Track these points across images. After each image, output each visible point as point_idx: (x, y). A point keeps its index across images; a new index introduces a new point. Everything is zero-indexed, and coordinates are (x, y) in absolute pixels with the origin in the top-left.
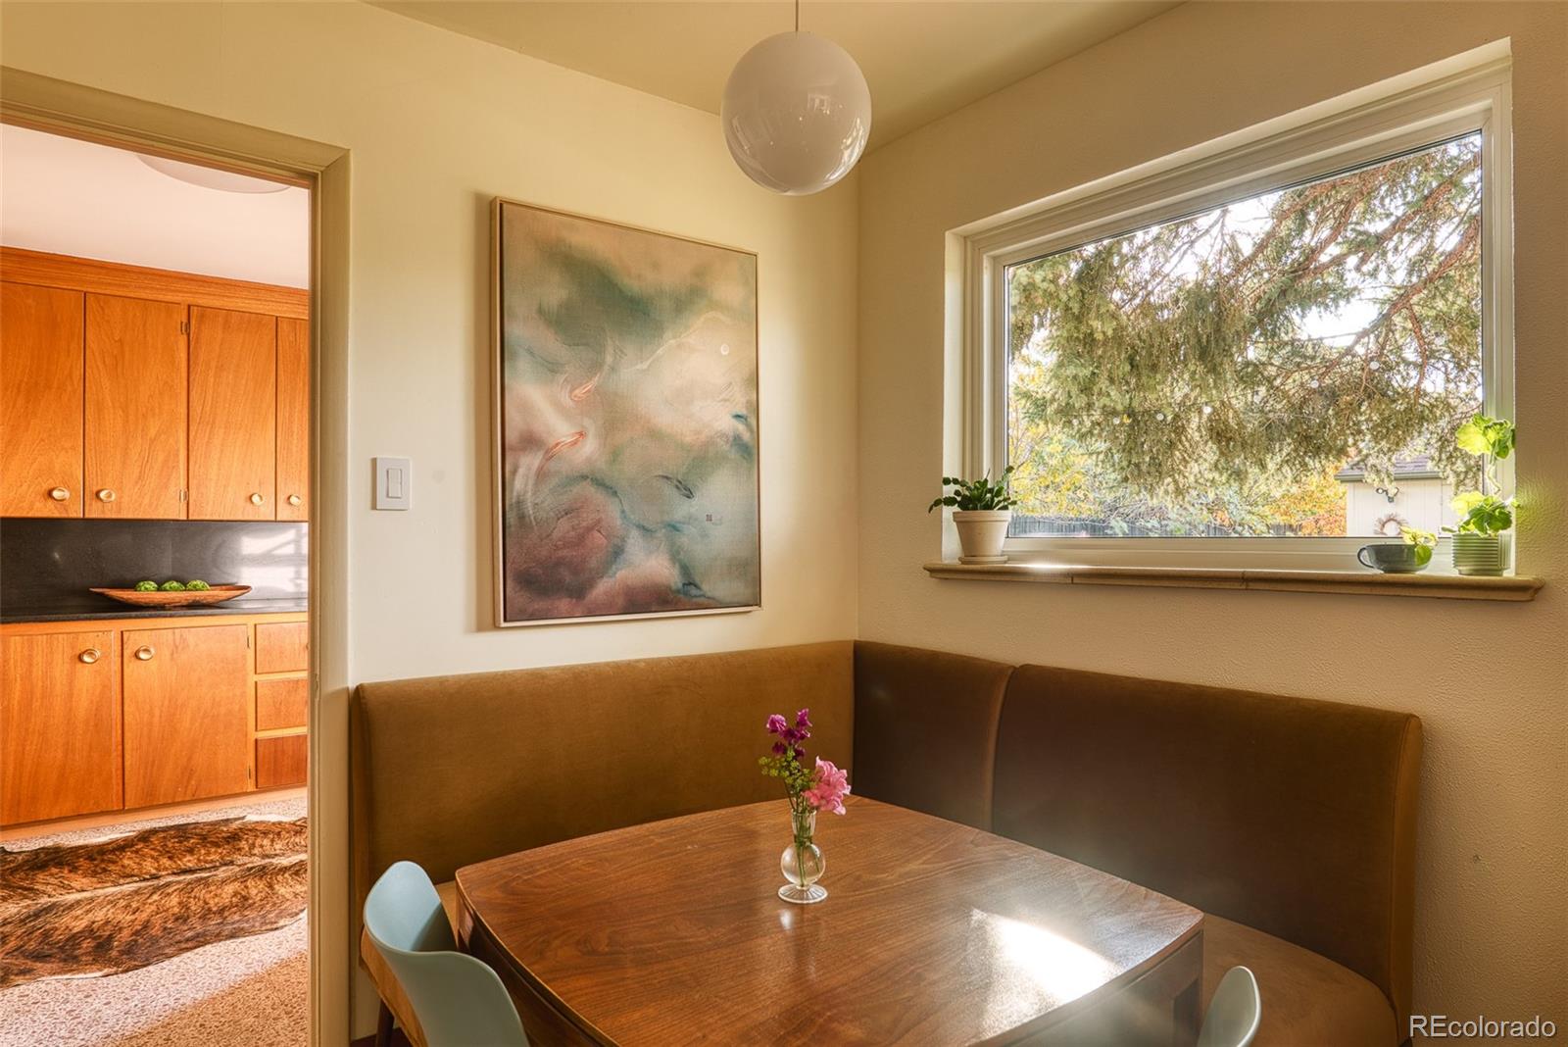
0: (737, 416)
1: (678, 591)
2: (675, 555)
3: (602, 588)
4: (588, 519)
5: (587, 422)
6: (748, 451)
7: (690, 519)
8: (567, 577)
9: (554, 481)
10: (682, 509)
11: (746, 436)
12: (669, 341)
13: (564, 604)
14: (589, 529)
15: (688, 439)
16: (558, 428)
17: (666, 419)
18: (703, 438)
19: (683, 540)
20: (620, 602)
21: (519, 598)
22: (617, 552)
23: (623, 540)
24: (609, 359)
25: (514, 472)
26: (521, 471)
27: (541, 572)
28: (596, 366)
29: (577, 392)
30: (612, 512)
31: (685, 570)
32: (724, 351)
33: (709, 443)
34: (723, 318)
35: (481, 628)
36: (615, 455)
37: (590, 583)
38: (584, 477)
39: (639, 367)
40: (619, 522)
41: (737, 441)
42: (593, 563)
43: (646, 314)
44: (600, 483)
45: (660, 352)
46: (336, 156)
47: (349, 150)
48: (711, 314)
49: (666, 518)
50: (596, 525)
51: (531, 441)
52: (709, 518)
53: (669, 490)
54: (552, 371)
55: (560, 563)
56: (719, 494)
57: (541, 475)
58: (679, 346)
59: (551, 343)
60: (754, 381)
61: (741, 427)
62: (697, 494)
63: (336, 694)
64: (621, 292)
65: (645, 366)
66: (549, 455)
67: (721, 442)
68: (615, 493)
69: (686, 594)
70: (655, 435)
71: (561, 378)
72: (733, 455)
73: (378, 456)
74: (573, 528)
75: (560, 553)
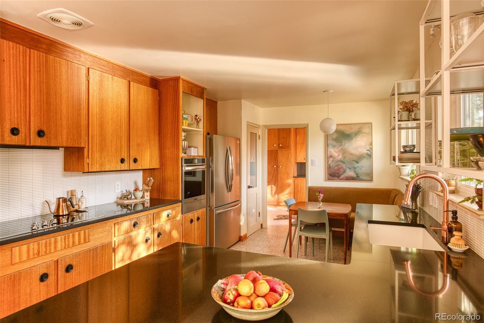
0: (368, 150)
1: (356, 178)
2: (355, 172)
3: (342, 177)
4: (340, 166)
5: (340, 153)
6: (370, 156)
7: (358, 167)
8: (337, 175)
9: (335, 162)
10: (356, 165)
11: (369, 153)
12: (354, 140)
13: (336, 178)
14: (340, 168)
15: (357, 154)
16: (336, 155)
17: (353, 152)
18: (360, 154)
19: (357, 170)
20: (345, 179)
21: (330, 177)
22: (345, 171)
23: (346, 170)
24: (343, 144)
25: (329, 161)
26: (330, 160)
27: (332, 174)
28: (341, 145)
29: (338, 149)
30: (344, 166)
31: (357, 174)
32: (365, 140)
33: (362, 155)
34: (364, 135)
35: (326, 181)
36: (344, 158)
37: (340, 176)
38: (339, 161)
39: (348, 145)
40: (345, 167)
41: (367, 154)
42: (341, 173)
43: (350, 136)
44: (342, 162)
45: (352, 142)
46: (307, 125)
47: (308, 124)
48: (362, 135)
49: (353, 167)
50: (341, 168)
51: (331, 156)
52: (362, 167)
53: (354, 163)
54: (335, 147)
55: (335, 173)
56: (364, 163)
57: (333, 161)
58: (356, 140)
59: (334, 143)
60: (371, 144)
61: (368, 152)
62: (359, 163)
63: (307, 187)
64: (345, 134)
65: (349, 144)
66: (334, 158)
67: (364, 155)
68: (344, 163)
69: (357, 178)
70: (351, 154)
71: (336, 147)
72: (367, 156)
73: (312, 159)
74: (338, 168)
75: (336, 171)
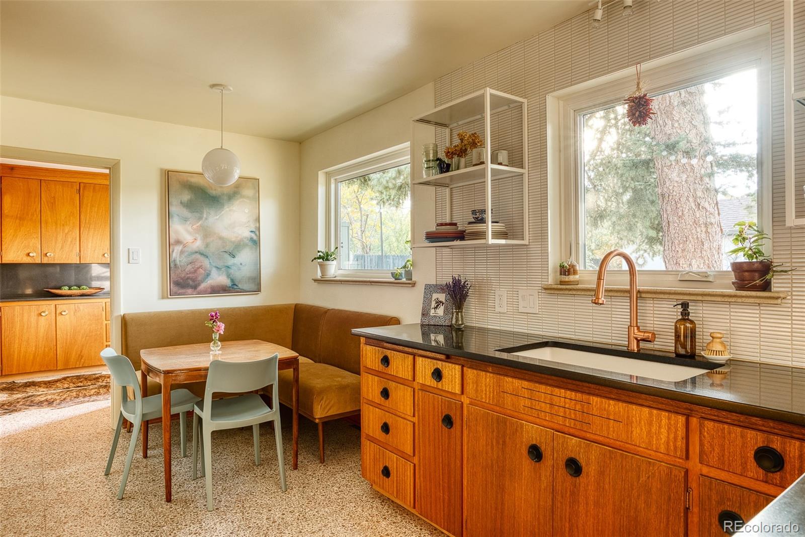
0: (251, 231)
1: (230, 287)
2: (228, 276)
3: (203, 286)
4: (198, 265)
5: (197, 235)
6: (256, 243)
7: (234, 264)
8: (191, 283)
9: (187, 253)
10: (231, 261)
11: (255, 238)
12: (226, 209)
13: (190, 291)
14: (198, 268)
15: (233, 239)
16: (187, 237)
17: (225, 234)
18: (239, 239)
19: (231, 271)
20: (209, 290)
21: (175, 289)
22: (208, 275)
23: (210, 271)
24: (205, 216)
25: (173, 251)
26: (175, 251)
27: (182, 281)
28: (200, 218)
29: (194, 227)
30: (206, 263)
31: (232, 280)
32: (246, 211)
33: (242, 240)
34: (246, 200)
35: (163, 298)
36: (207, 246)
37: (199, 284)
38: (196, 252)
39: (215, 218)
40: (208, 266)
41: (252, 239)
42: (199, 278)
43: (218, 201)
44: (202, 254)
45: (223, 212)
46: (116, 162)
47: (120, 160)
48: (241, 200)
49: (226, 264)
50: (201, 267)
51: (178, 242)
52: (241, 264)
53: (227, 256)
54: (185, 221)
55: (188, 278)
56: (245, 257)
57: (182, 252)
58: (230, 211)
59: (185, 212)
60: (258, 220)
61: (253, 235)
62: (237, 257)
63: (118, 316)
64: (209, 195)
65: (217, 217)
66: (185, 246)
67: (245, 240)
68: (207, 257)
69: (232, 288)
70: (221, 238)
71: (188, 222)
72: (250, 244)
73: (130, 248)
74: (193, 268)
75: (188, 275)
